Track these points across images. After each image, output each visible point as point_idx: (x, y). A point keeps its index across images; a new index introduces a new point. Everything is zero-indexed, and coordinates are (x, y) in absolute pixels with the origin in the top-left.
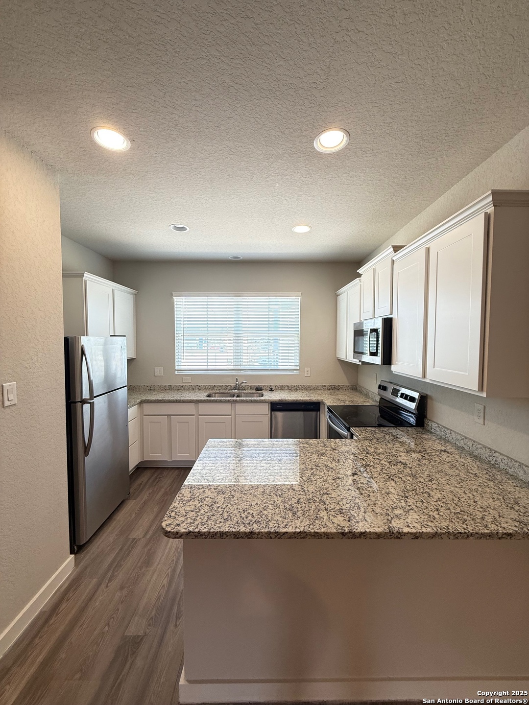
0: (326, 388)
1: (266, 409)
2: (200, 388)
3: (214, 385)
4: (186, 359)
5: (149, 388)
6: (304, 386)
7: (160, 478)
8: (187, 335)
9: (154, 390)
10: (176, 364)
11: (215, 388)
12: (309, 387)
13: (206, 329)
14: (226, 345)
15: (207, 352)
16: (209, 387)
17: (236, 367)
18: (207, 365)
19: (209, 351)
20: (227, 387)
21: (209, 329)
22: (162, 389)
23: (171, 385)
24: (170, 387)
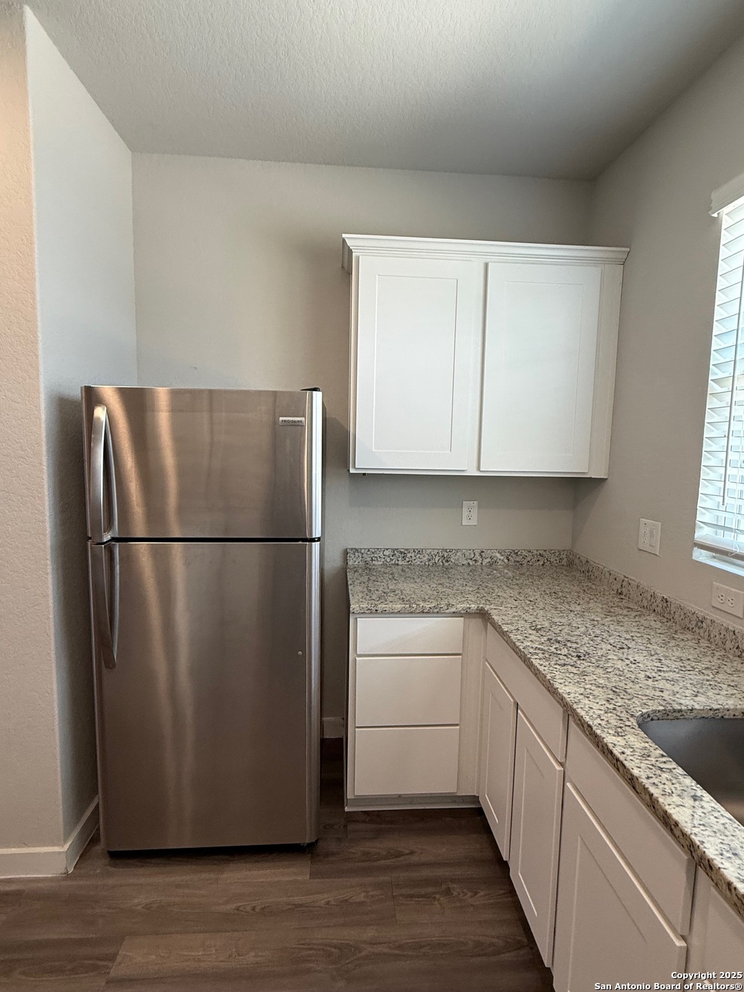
5: (619, 586)
23: (668, 600)
24: (665, 605)
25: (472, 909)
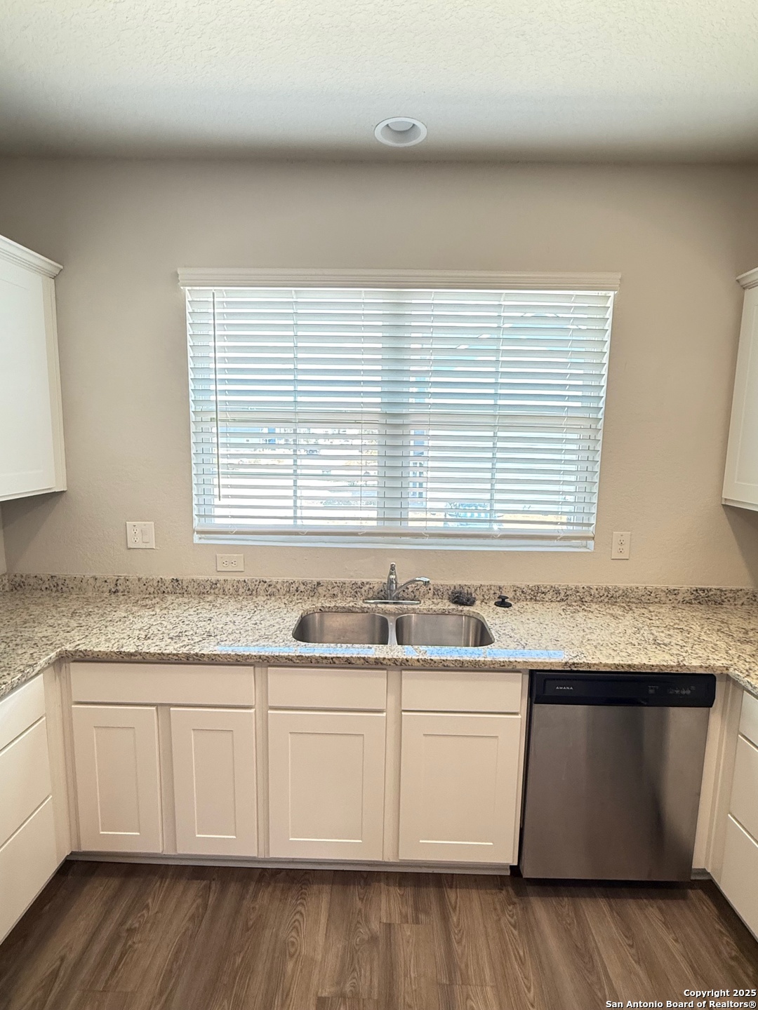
0: (680, 598)
1: (514, 692)
2: (270, 590)
3: (315, 580)
4: (226, 497)
5: (112, 587)
6: (607, 590)
7: (131, 931)
8: (230, 416)
9: (127, 592)
10: (195, 512)
11: (321, 590)
12: (625, 594)
13: (291, 399)
14: (321, 441)
15: (295, 474)
16: (302, 588)
17: (387, 523)
18: (295, 518)
19: (299, 472)
20: (357, 589)
21: (299, 399)
22: (152, 590)
23: (179, 579)
24: (176, 584)
25: (160, 915)
